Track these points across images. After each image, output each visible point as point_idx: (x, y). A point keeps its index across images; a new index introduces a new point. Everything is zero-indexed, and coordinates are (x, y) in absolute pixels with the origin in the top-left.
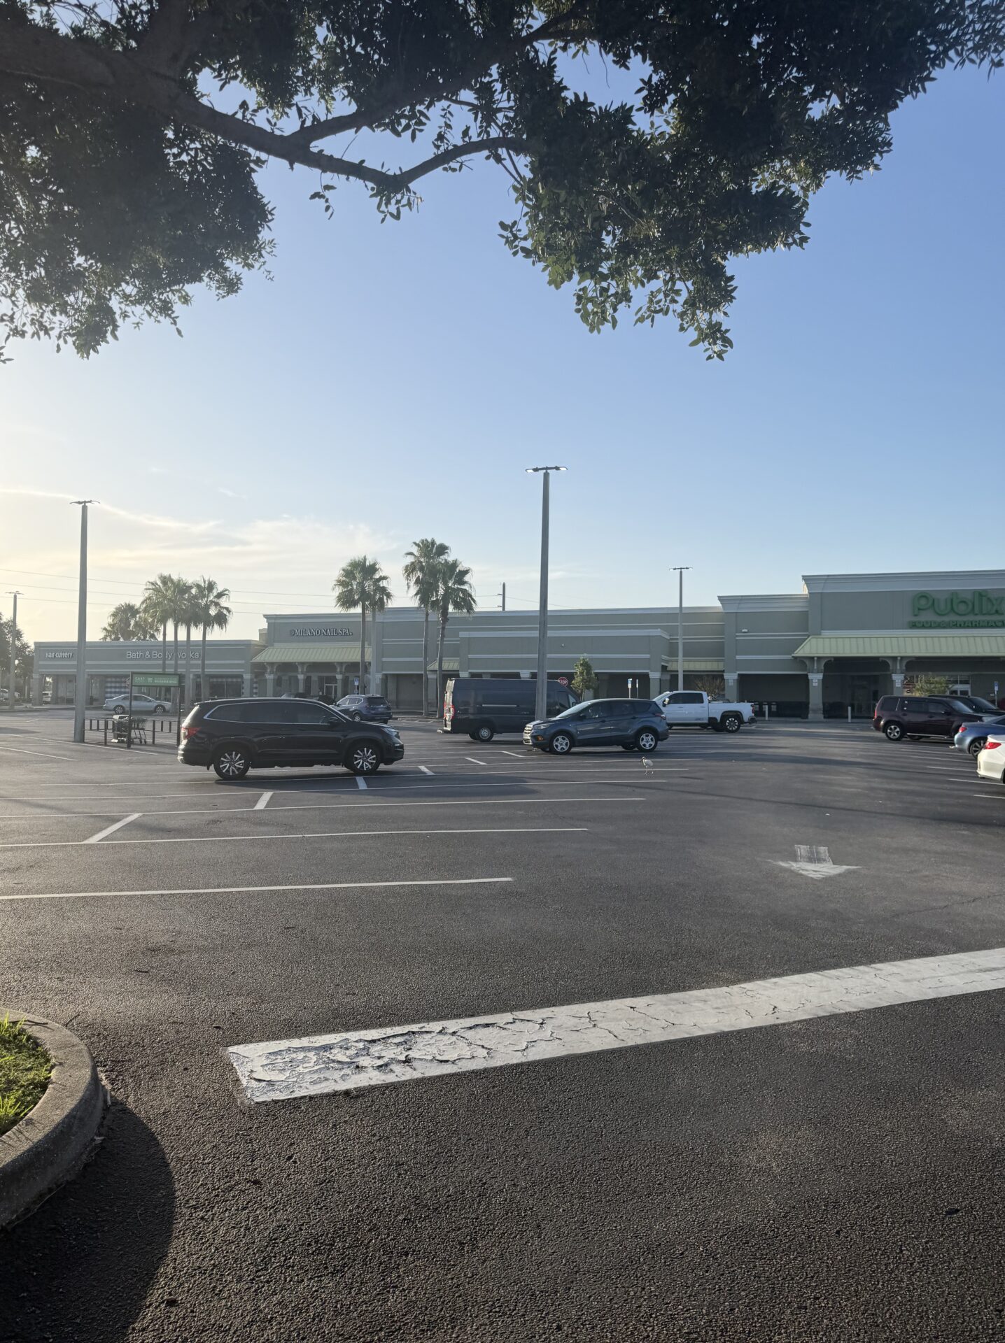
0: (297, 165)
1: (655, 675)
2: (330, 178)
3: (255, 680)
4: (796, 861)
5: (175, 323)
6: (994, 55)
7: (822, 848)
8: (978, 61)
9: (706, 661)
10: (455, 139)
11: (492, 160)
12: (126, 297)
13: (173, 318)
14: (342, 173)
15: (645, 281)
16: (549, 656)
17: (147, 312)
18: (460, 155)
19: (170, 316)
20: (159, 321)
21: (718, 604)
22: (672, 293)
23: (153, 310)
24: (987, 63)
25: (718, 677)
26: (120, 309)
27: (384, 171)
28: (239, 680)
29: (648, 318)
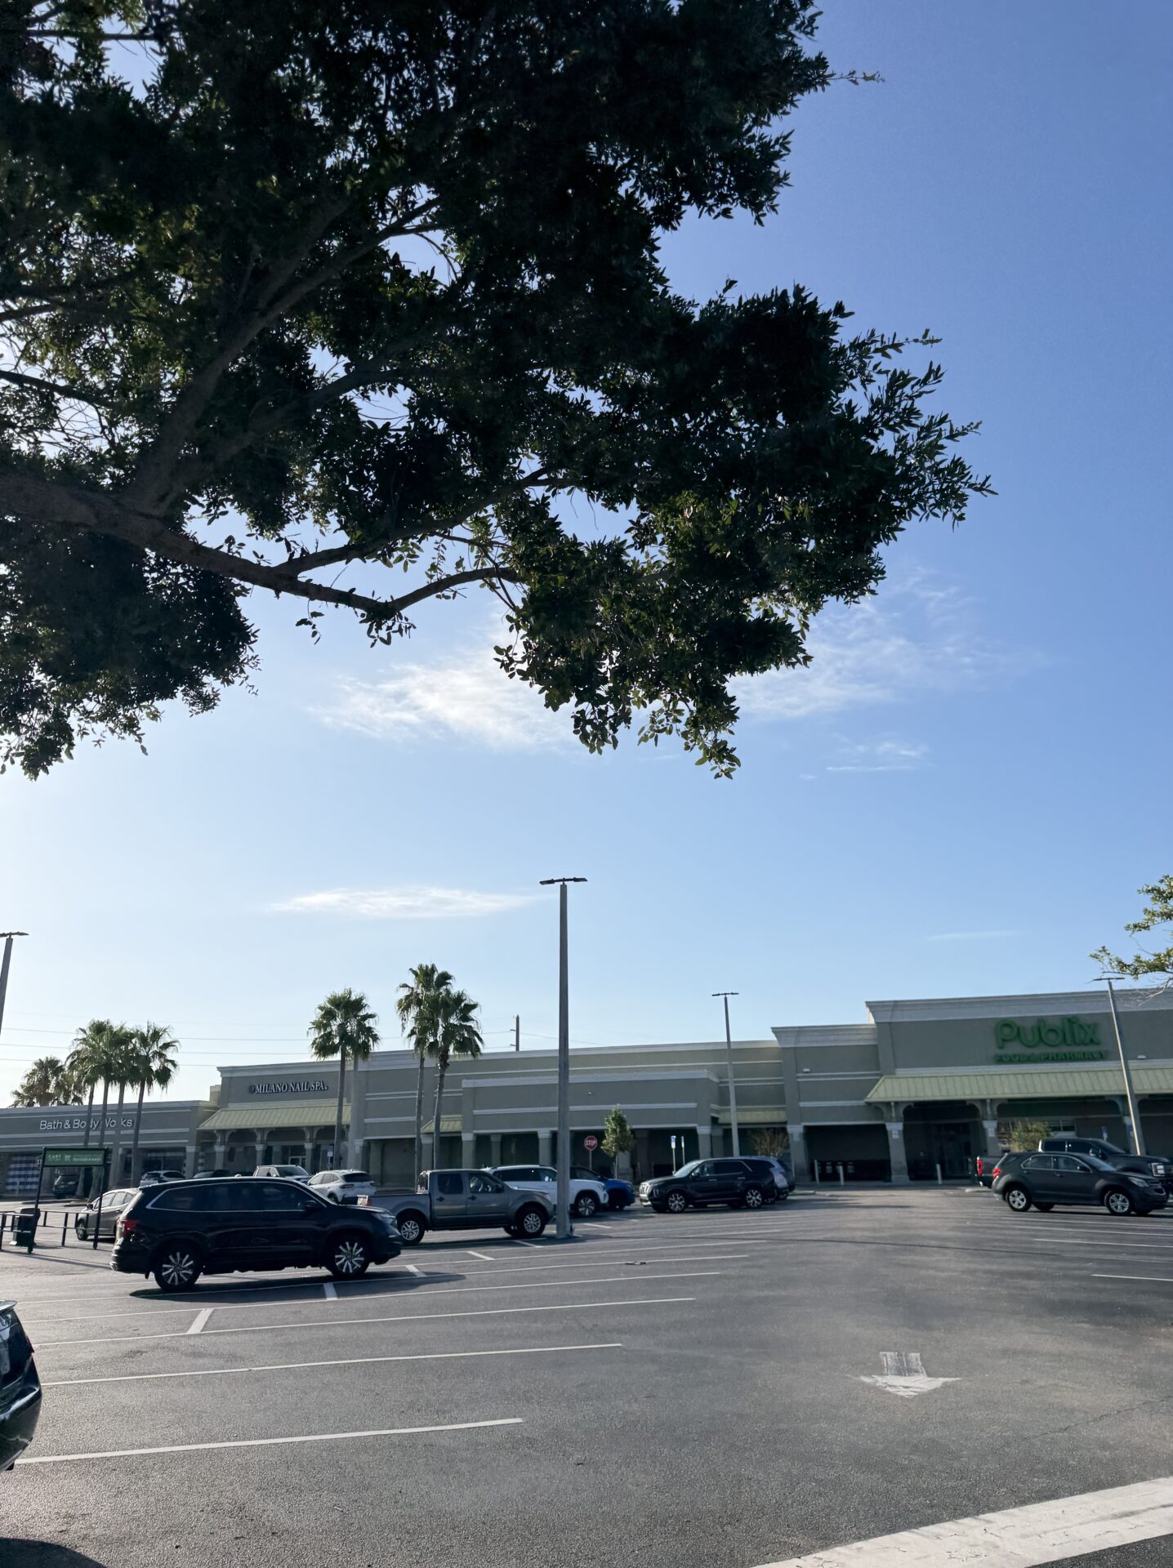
0: (283, 594)
1: (704, 1130)
2: (317, 605)
3: (201, 1154)
4: (882, 1374)
5: (140, 740)
6: (955, 511)
7: (913, 1354)
8: (941, 515)
9: (764, 1110)
10: (449, 569)
11: (487, 588)
12: (86, 713)
13: (138, 736)
14: (331, 601)
15: (647, 701)
16: (572, 1108)
17: (110, 729)
18: (454, 583)
19: (135, 733)
20: (123, 738)
21: (773, 1037)
22: (673, 713)
23: (116, 726)
24: (949, 515)
25: (778, 1131)
26: (80, 726)
27: (374, 599)
28: (181, 1154)
29: (651, 737)
